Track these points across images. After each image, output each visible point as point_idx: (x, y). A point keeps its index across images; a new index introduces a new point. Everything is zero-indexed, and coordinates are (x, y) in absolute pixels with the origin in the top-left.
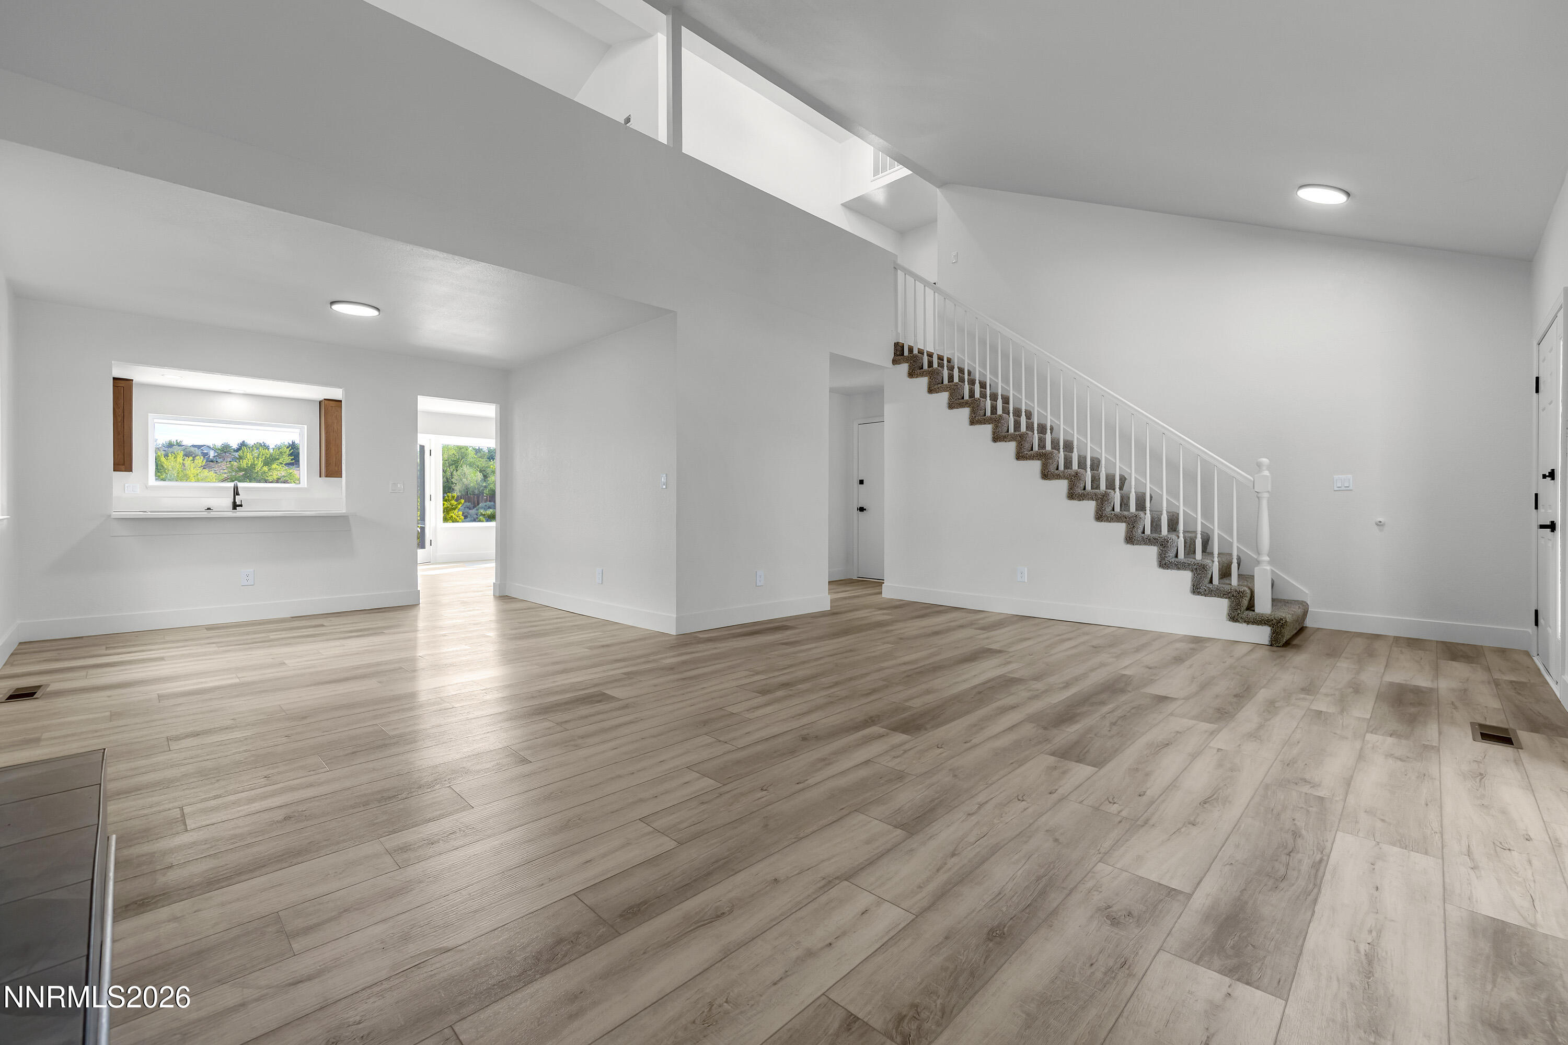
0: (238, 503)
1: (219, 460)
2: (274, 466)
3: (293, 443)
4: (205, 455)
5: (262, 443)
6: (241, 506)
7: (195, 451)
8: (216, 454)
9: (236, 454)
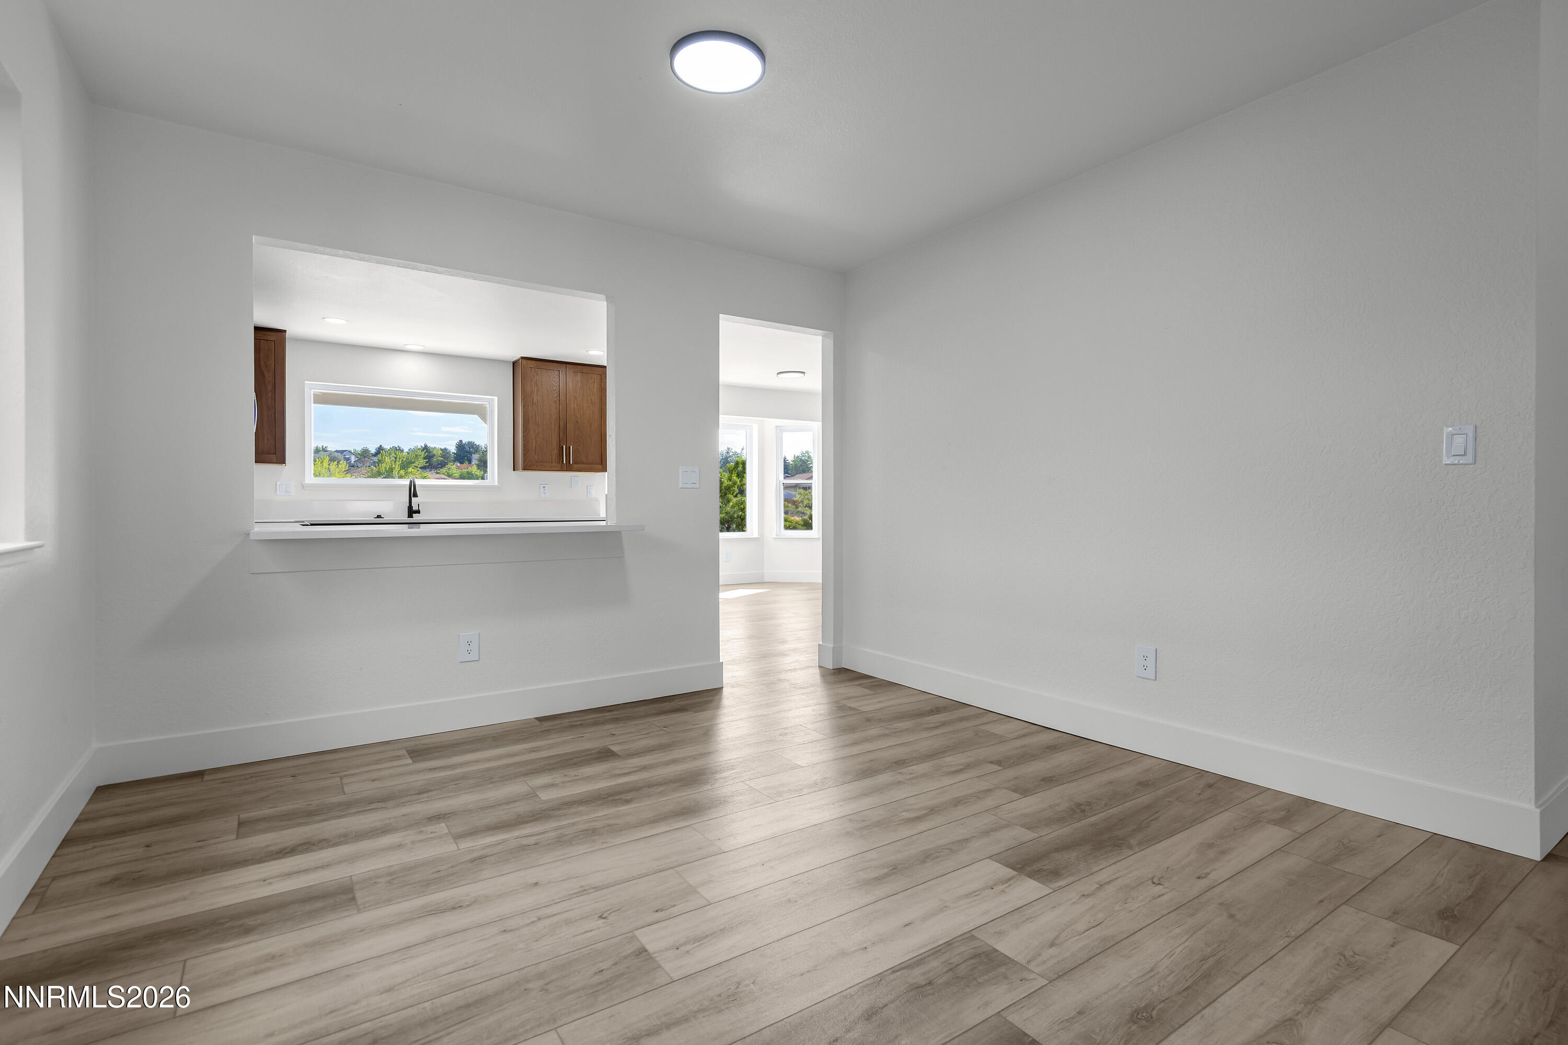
0: (415, 508)
1: (359, 465)
2: (410, 470)
3: (426, 446)
4: (348, 460)
5: (397, 447)
6: (418, 512)
7: (338, 456)
8: (357, 459)
9: (375, 459)
